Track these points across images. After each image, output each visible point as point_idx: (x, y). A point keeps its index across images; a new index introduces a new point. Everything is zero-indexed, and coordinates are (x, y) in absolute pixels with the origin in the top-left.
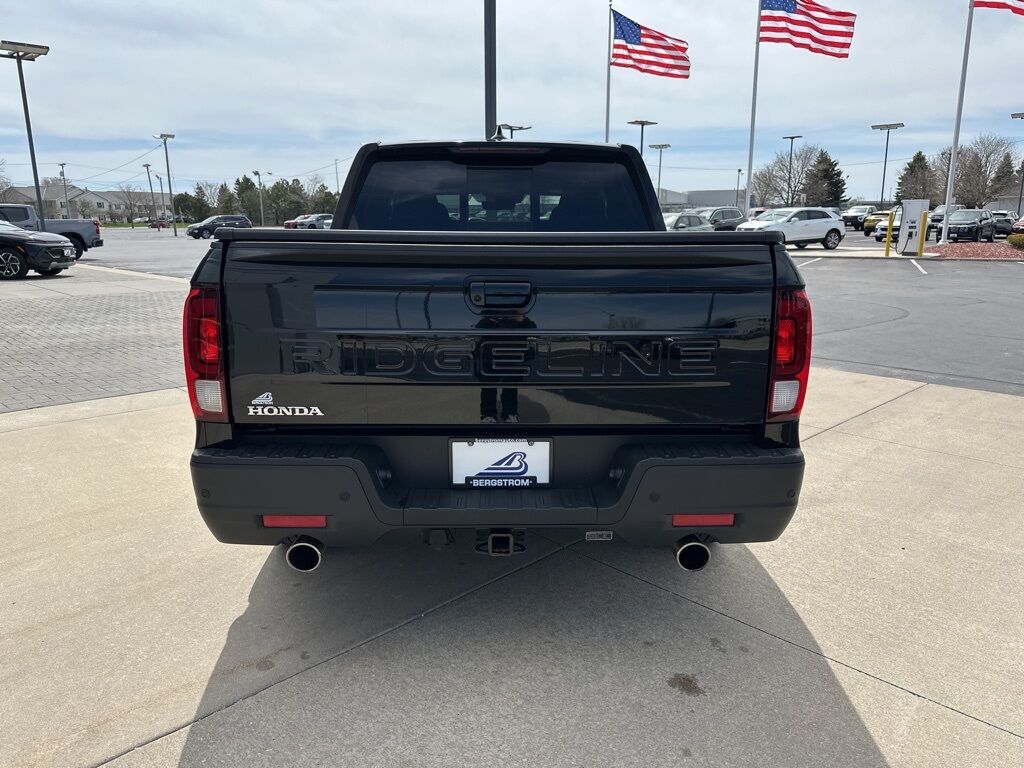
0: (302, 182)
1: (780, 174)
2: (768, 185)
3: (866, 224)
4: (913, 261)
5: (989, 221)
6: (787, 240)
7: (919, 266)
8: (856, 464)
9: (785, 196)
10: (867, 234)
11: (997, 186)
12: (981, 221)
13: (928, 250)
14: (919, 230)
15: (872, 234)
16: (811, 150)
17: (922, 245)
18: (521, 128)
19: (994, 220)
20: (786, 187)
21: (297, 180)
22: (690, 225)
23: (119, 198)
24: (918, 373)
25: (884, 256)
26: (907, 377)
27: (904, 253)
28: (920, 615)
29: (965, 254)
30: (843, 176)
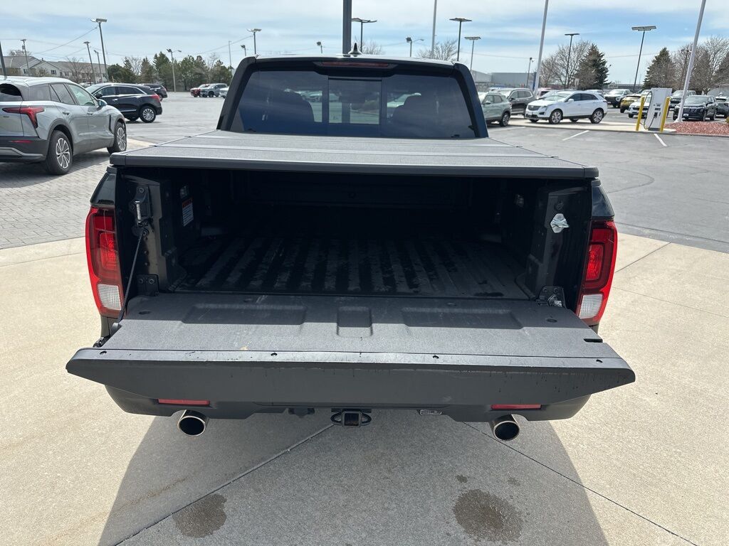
0: (203, 58)
1: (561, 62)
2: (551, 70)
3: (622, 104)
4: (656, 135)
5: (713, 104)
6: (564, 116)
7: (660, 140)
8: (619, 315)
9: (563, 79)
10: (622, 111)
11: (720, 76)
12: (707, 105)
13: (667, 126)
14: (662, 111)
15: (626, 111)
16: (585, 44)
17: (664, 122)
18: (369, 21)
19: (717, 103)
20: (565, 73)
21: (200, 57)
22: (494, 102)
23: (68, 67)
24: (662, 234)
25: (635, 130)
26: (654, 237)
27: (650, 129)
28: (671, 456)
29: (694, 130)
30: (607, 65)
